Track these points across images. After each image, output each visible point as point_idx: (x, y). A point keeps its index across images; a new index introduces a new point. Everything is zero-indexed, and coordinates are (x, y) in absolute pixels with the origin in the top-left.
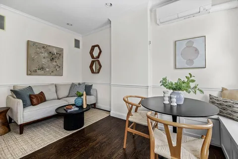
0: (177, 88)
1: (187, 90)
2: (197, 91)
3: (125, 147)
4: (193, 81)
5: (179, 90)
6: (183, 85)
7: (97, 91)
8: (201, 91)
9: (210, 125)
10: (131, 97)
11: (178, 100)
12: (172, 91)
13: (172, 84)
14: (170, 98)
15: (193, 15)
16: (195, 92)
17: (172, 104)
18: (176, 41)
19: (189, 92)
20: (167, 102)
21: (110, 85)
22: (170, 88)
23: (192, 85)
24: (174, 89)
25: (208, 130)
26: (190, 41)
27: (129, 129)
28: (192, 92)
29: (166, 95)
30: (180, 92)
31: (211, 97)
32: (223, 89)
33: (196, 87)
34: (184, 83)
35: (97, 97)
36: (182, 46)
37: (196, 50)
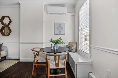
0: (56, 42)
1: (60, 43)
2: (63, 43)
3: (33, 74)
4: (62, 40)
5: (57, 43)
6: (59, 41)
7: (7, 48)
8: (64, 43)
9: (67, 53)
10: (35, 48)
11: (57, 47)
12: (54, 44)
13: (54, 41)
14: (54, 47)
15: (61, 14)
16: (62, 44)
17: (55, 49)
18: (55, 23)
19: (60, 44)
20: (53, 49)
21: (19, 43)
22: (54, 43)
23: (61, 41)
24: (55, 43)
25: (66, 55)
26: (60, 24)
27: (35, 64)
28: (61, 44)
29: (52, 46)
30: (57, 44)
31: (66, 45)
32: (69, 42)
33: (62, 42)
34: (59, 40)
35: (7, 52)
36: (57, 26)
37: (62, 28)
